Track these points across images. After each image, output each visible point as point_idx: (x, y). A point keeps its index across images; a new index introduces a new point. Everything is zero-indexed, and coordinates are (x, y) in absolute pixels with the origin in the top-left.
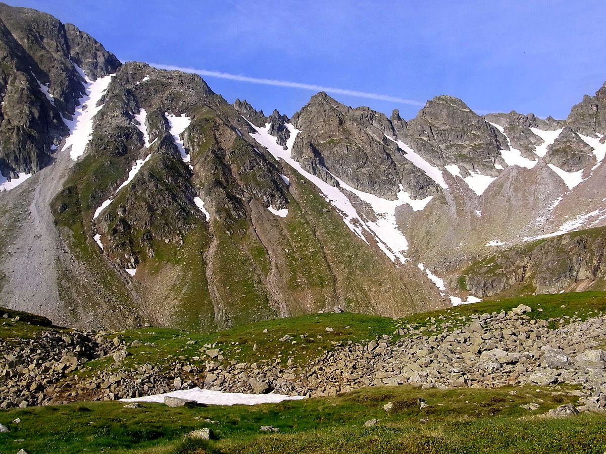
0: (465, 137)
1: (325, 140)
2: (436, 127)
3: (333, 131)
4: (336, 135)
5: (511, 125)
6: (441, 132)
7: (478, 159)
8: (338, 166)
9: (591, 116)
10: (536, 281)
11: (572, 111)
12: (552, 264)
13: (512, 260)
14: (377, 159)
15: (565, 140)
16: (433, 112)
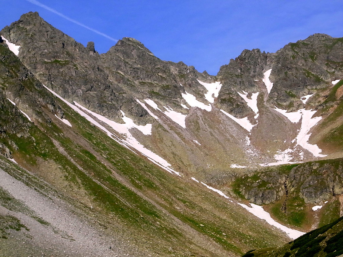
0: (154, 77)
1: (50, 60)
2: (129, 64)
3: (57, 52)
4: (61, 57)
5: (180, 73)
6: (135, 70)
7: (169, 98)
8: (67, 86)
9: (237, 76)
10: (303, 194)
11: (221, 70)
12: (313, 182)
13: (276, 179)
14: (101, 84)
15: (228, 92)
16: (125, 50)
